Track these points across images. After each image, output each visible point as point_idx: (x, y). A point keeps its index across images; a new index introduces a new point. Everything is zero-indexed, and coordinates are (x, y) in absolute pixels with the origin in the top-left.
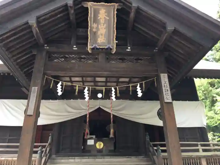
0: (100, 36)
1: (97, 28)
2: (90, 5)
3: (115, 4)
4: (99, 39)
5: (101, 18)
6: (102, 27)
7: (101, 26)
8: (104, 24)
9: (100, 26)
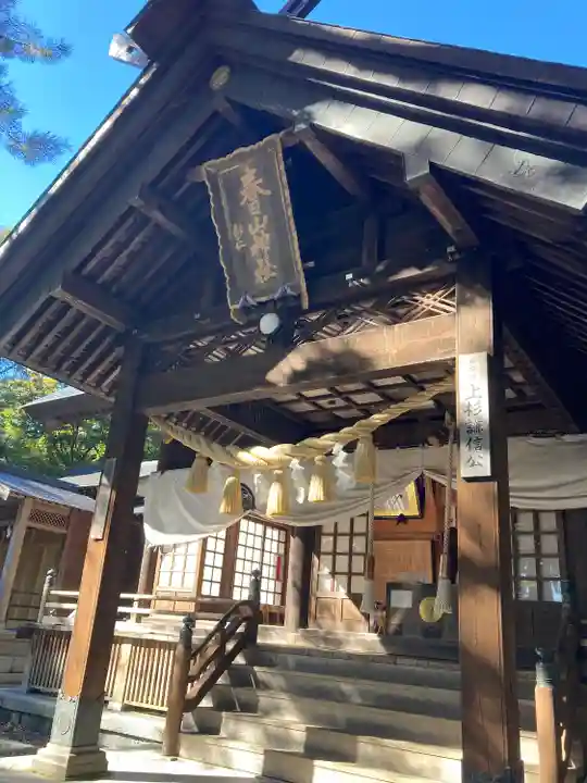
0: (260, 262)
1: (246, 237)
2: (208, 172)
3: (273, 136)
4: (257, 274)
5: (248, 202)
6: (258, 226)
7: (254, 227)
8: (261, 217)
9: (250, 226)
